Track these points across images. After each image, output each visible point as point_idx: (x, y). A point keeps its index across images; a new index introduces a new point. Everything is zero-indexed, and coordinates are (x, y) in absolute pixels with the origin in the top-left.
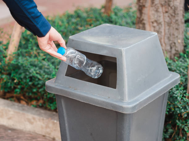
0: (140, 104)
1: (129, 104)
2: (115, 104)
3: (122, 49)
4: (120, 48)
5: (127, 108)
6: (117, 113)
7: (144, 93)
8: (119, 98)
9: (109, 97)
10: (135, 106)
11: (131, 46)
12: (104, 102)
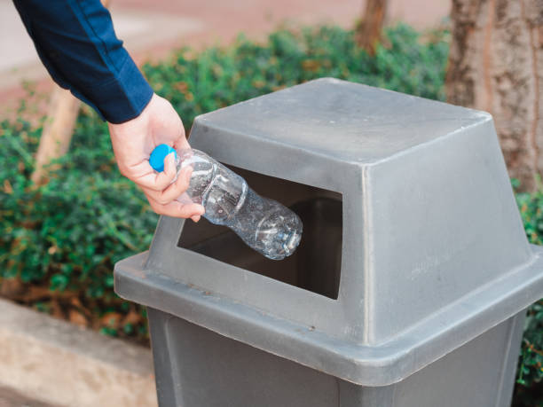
0: (418, 354)
1: (377, 352)
2: (330, 352)
3: (363, 166)
4: (353, 163)
5: (372, 368)
6: (339, 381)
7: (434, 315)
8: (346, 330)
9: (313, 327)
10: (397, 363)
11: (395, 156)
12: (293, 341)
